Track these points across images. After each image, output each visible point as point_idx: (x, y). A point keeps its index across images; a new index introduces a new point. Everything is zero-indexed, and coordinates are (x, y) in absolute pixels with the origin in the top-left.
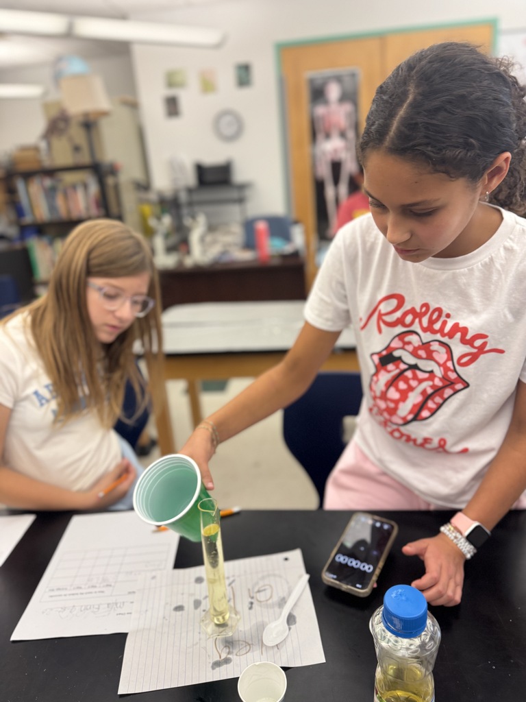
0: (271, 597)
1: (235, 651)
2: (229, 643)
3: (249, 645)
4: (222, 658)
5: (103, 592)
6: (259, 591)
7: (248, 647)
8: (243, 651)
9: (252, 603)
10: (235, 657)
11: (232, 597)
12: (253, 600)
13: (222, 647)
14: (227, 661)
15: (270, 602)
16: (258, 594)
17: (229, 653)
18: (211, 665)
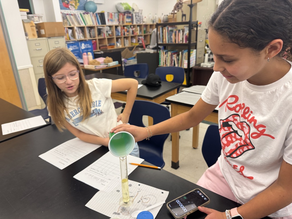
0: (147, 202)
1: (123, 213)
2: (123, 209)
3: (129, 213)
4: (118, 212)
5: (103, 175)
6: (145, 199)
7: (128, 214)
8: (125, 214)
9: (140, 201)
10: (122, 214)
11: (135, 196)
12: (141, 200)
13: (121, 209)
14: (119, 214)
15: (146, 204)
16: (144, 199)
17: (121, 212)
18: (113, 212)
